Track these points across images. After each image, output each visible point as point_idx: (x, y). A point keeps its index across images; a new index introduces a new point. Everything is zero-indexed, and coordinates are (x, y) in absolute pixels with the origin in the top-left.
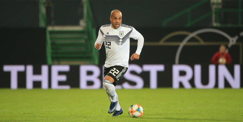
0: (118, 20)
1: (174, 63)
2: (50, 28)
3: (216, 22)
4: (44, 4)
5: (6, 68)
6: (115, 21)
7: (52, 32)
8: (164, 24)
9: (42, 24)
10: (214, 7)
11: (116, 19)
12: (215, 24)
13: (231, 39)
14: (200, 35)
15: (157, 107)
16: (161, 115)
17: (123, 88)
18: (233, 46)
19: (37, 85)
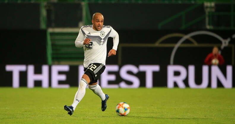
0: (100, 22)
1: (169, 64)
2: (50, 30)
3: (209, 24)
4: (45, 7)
5: (9, 68)
6: (97, 24)
7: (52, 34)
8: (160, 26)
9: (43, 26)
10: (207, 11)
11: (99, 21)
12: (208, 27)
13: (223, 41)
14: (194, 37)
15: (152, 105)
16: (157, 113)
17: (120, 87)
18: (225, 48)
19: (38, 84)
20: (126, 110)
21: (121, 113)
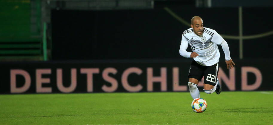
20: (201, 105)
21: (196, 110)
